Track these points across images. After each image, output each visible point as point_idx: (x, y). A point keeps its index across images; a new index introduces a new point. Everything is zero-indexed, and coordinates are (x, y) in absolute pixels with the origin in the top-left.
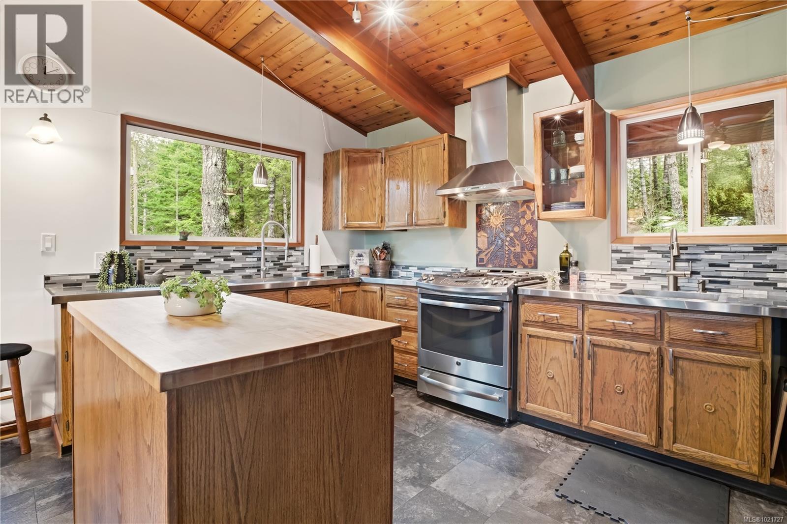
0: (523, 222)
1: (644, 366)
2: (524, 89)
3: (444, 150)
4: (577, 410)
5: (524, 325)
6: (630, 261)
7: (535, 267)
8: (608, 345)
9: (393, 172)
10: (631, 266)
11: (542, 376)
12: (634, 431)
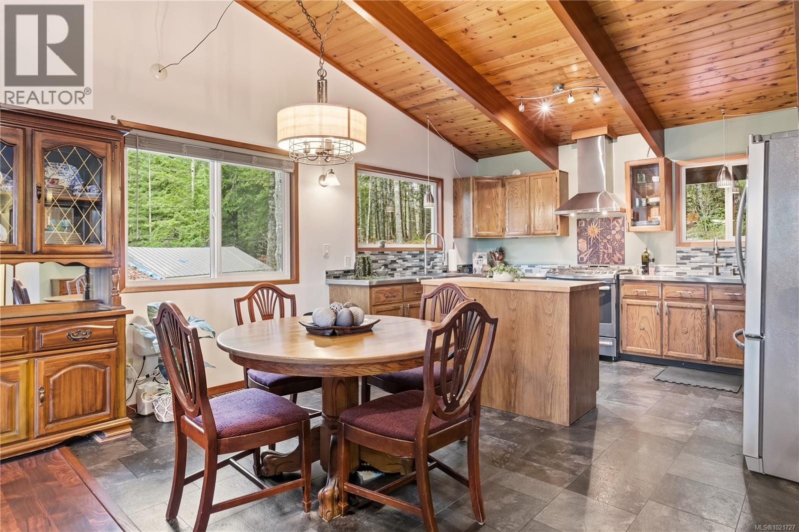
0: (613, 232)
1: (699, 316)
2: (614, 140)
3: (556, 181)
4: (659, 346)
5: (623, 298)
6: (688, 258)
7: (623, 263)
8: (677, 306)
9: (512, 195)
10: (690, 261)
11: (637, 329)
12: (694, 354)
